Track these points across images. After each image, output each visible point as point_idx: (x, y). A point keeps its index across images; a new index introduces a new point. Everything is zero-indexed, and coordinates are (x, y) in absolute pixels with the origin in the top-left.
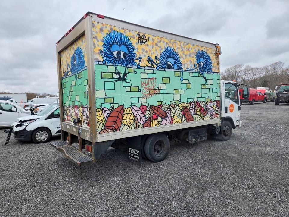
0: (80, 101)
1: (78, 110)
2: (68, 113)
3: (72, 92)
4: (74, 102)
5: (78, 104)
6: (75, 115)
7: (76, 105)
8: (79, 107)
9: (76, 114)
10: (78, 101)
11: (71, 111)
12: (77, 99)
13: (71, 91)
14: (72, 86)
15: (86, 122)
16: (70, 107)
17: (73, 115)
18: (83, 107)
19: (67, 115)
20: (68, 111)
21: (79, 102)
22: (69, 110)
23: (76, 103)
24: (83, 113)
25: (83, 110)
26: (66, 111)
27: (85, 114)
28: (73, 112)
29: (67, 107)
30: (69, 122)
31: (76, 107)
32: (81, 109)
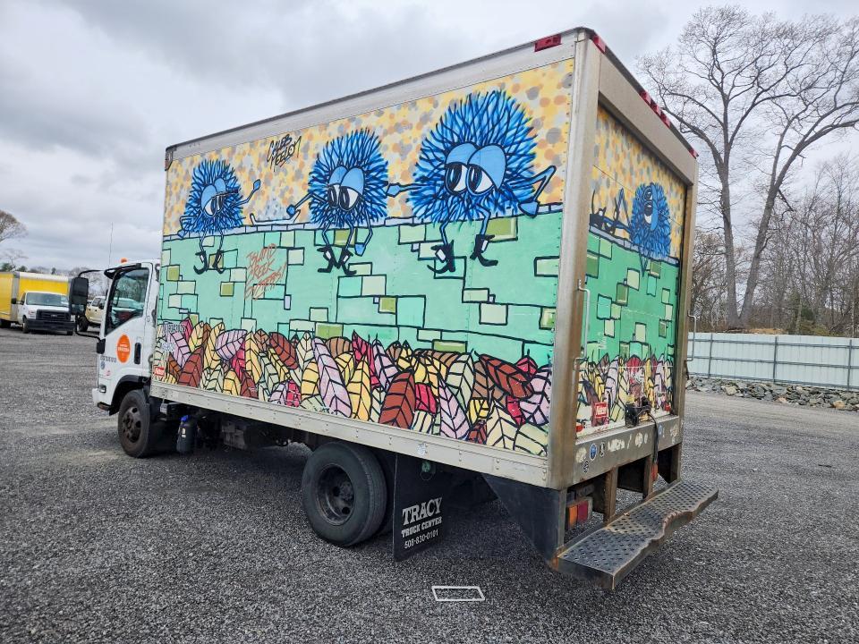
0: (646, 344)
1: (640, 371)
2: (599, 390)
3: (621, 305)
4: (628, 343)
5: (642, 352)
6: (629, 392)
7: (634, 356)
8: (645, 362)
9: (634, 386)
10: (642, 344)
11: (615, 377)
12: (640, 337)
13: (620, 301)
14: (624, 284)
15: (660, 403)
16: (607, 363)
17: (622, 395)
18: (654, 361)
19: (593, 399)
20: (599, 380)
21: (646, 348)
22: (606, 376)
23: (635, 350)
24: (653, 379)
25: (653, 370)
26: (585, 383)
27: (658, 380)
28: (622, 383)
29: (592, 364)
30: (602, 427)
31: (635, 362)
32: (648, 367)
